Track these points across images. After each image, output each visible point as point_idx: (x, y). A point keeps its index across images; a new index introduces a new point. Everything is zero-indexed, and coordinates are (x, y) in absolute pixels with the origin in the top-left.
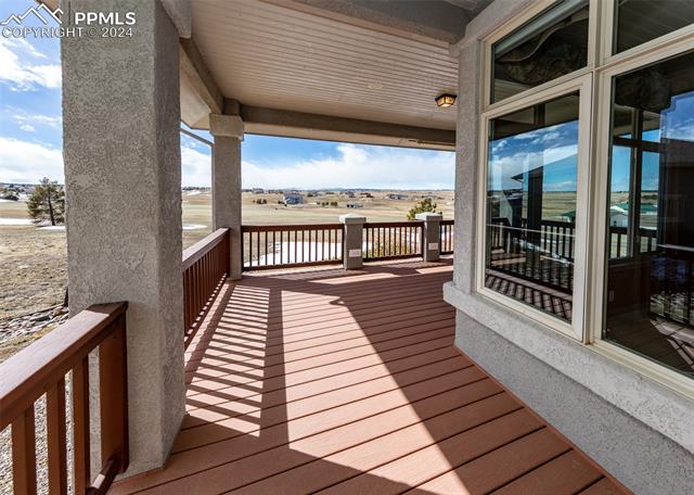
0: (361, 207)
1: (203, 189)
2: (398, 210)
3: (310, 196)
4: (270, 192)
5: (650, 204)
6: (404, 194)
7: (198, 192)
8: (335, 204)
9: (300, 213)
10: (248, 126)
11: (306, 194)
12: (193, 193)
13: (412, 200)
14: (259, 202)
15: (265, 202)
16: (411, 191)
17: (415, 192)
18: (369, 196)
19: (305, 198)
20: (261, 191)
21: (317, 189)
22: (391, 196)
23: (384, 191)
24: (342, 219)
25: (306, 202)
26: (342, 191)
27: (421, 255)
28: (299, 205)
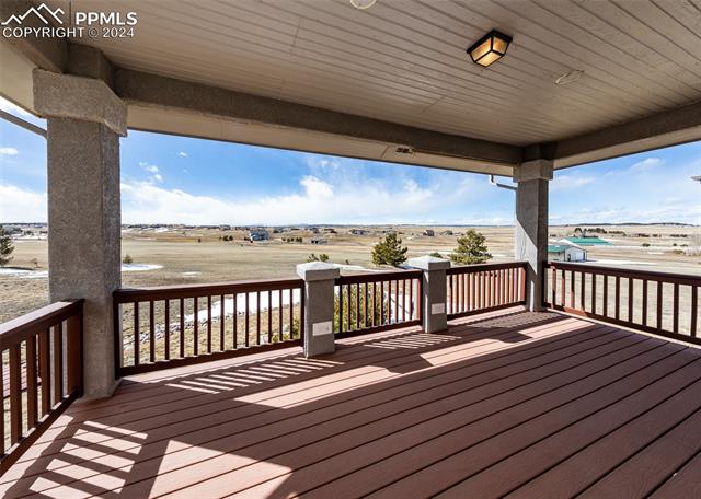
0: (325, 242)
1: (171, 226)
2: (360, 244)
3: (276, 232)
4: (237, 228)
5: (595, 237)
6: (366, 229)
7: (166, 229)
8: (300, 240)
9: (265, 250)
10: (135, 112)
11: (272, 230)
12: (161, 230)
13: (374, 235)
14: (225, 239)
15: (231, 238)
16: (373, 227)
17: (376, 227)
18: (333, 232)
19: (271, 234)
20: (227, 228)
21: (282, 225)
22: (354, 231)
23: (346, 227)
24: (301, 271)
25: (272, 238)
26: (307, 227)
27: (420, 322)
28: (265, 241)
